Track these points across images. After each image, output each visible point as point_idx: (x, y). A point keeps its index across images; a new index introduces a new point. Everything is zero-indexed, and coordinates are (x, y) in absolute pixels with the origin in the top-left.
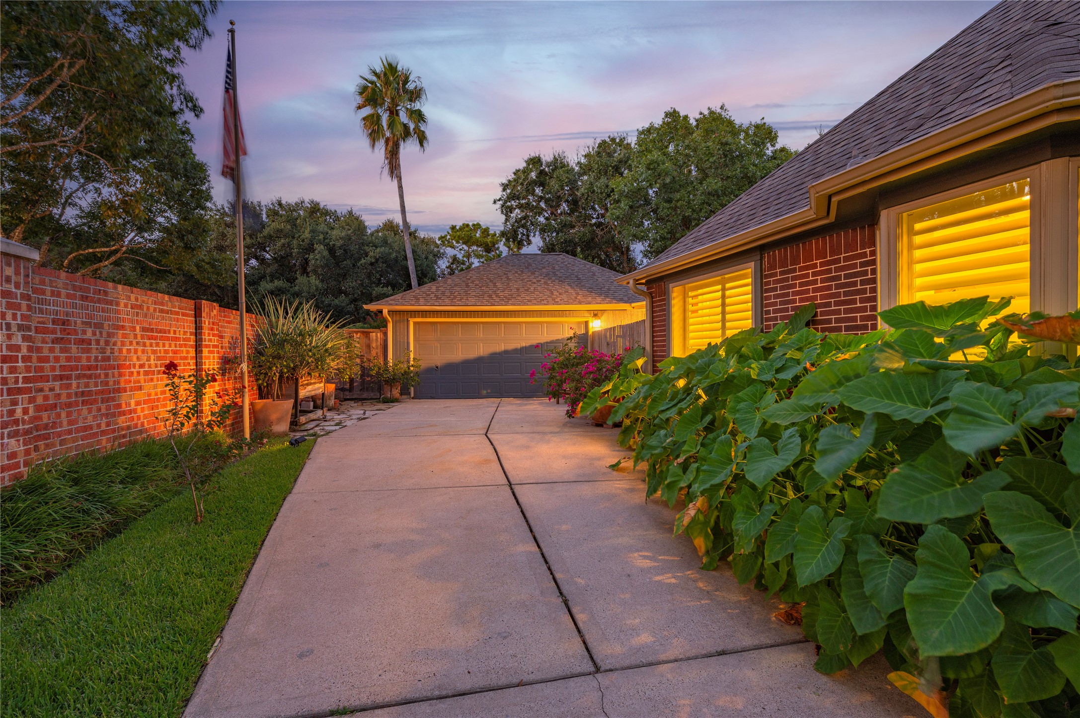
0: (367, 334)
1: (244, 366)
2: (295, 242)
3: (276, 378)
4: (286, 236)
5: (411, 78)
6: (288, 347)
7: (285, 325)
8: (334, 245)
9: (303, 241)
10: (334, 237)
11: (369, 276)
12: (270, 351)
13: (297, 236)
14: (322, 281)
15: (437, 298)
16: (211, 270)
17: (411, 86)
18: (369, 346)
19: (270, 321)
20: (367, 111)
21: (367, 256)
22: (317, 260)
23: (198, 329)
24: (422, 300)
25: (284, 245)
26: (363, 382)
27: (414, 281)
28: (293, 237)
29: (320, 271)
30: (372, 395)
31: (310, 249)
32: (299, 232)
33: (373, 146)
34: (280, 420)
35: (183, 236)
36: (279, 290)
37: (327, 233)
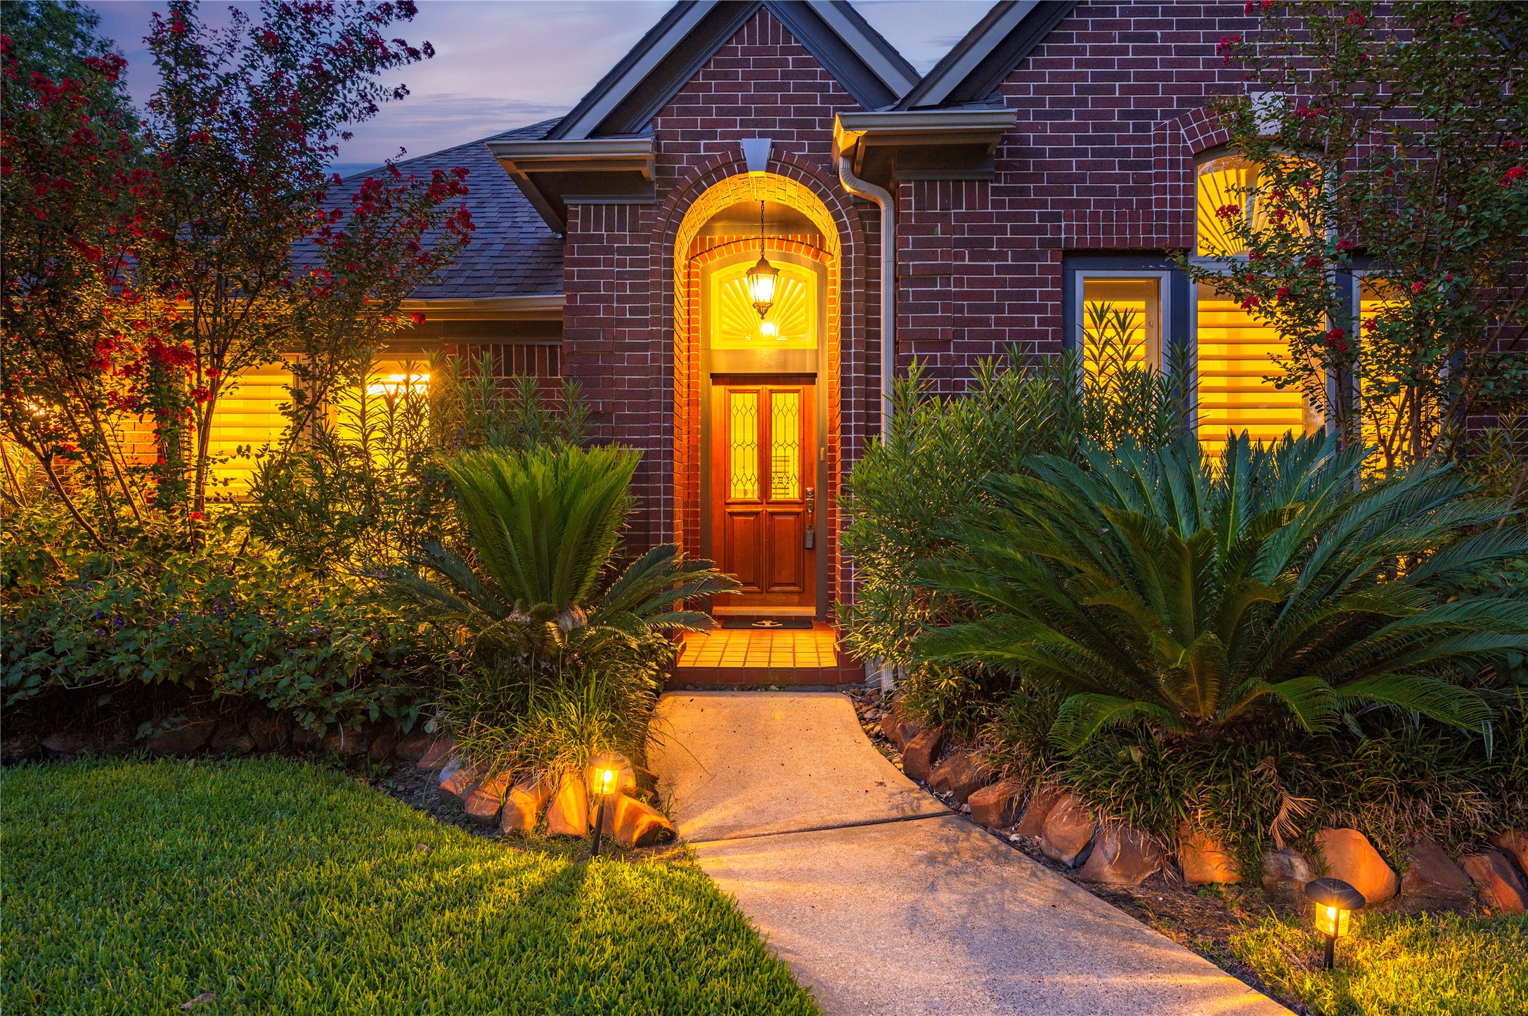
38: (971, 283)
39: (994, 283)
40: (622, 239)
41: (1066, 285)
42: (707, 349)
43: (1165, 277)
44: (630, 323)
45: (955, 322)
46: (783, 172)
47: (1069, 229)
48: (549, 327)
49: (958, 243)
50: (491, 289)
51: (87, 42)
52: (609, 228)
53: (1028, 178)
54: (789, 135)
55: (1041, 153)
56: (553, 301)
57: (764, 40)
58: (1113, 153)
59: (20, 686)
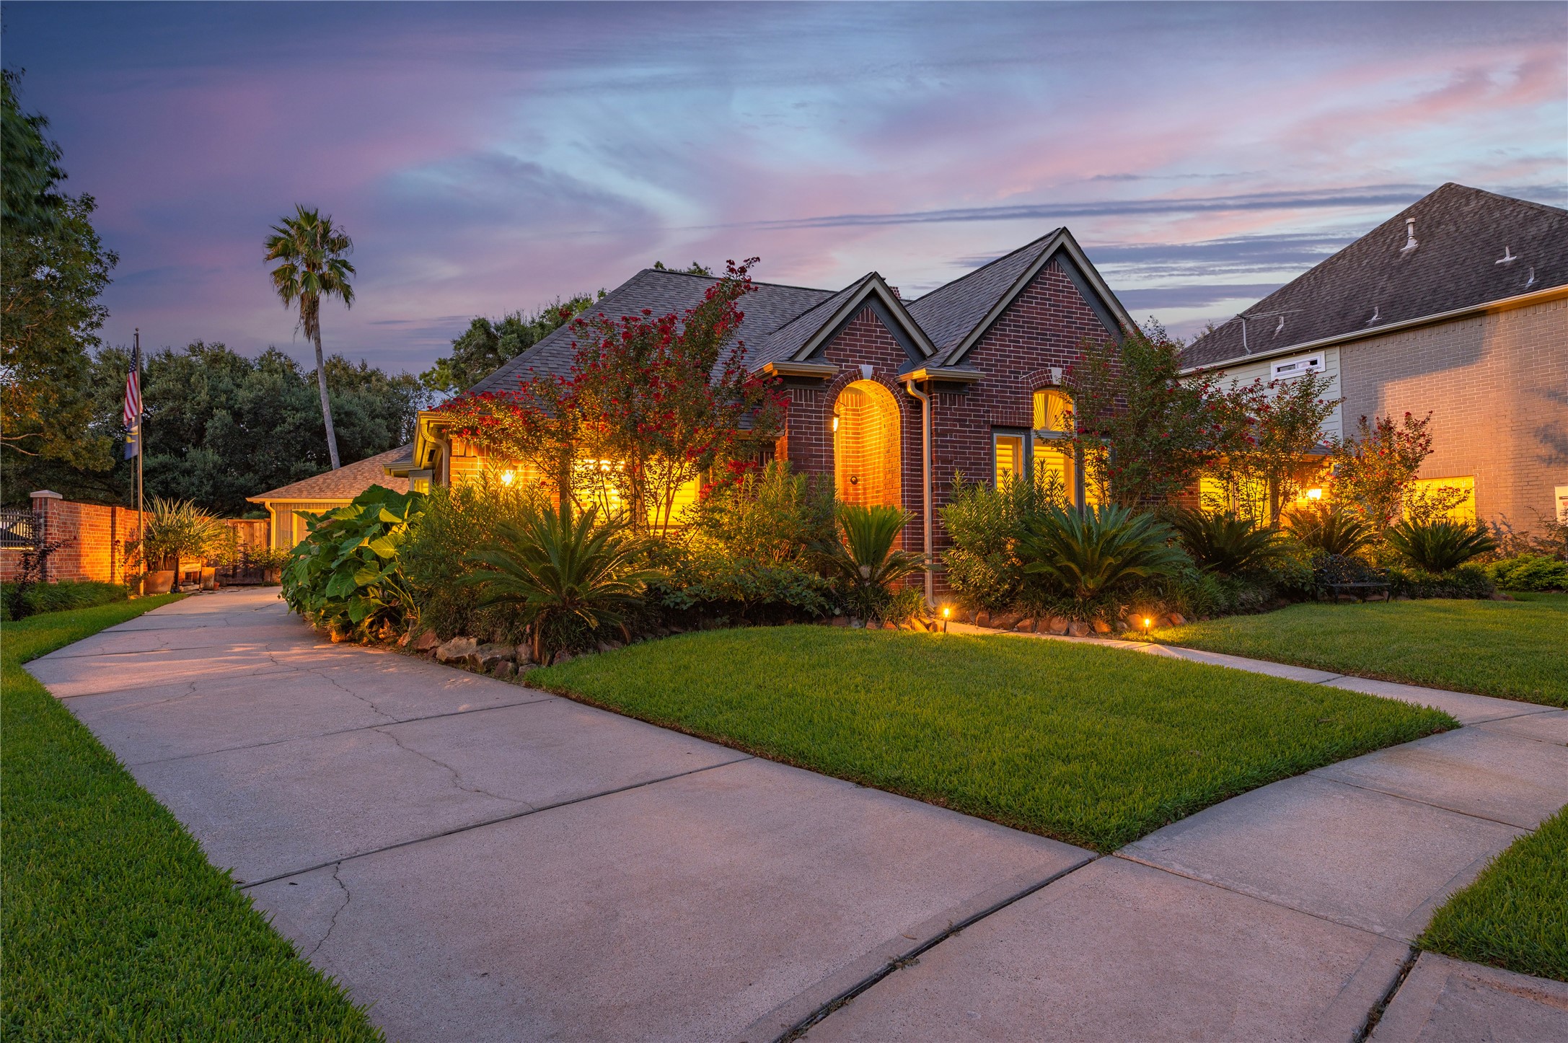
0: (251, 524)
1: (141, 547)
2: (188, 405)
3: (162, 556)
4: (175, 398)
5: (332, 227)
6: (170, 535)
7: (169, 519)
8: (240, 408)
9: (199, 404)
10: (240, 399)
11: (287, 446)
12: (158, 538)
13: (190, 397)
14: (223, 455)
15: (321, 490)
16: (87, 456)
17: (333, 235)
18: (252, 535)
19: (158, 516)
20: (279, 263)
21: (284, 423)
22: (216, 428)
23: (113, 524)
24: (305, 493)
25: (172, 409)
26: (246, 569)
27: (335, 460)
28: (185, 399)
29: (220, 441)
30: (255, 581)
31: (208, 413)
32: (194, 392)
33: (287, 302)
34: (163, 584)
35: (65, 428)
36: (164, 467)
37: (232, 392)
38: (960, 437)
39: (968, 437)
40: (811, 406)
41: (991, 438)
43: (1023, 437)
45: (955, 453)
46: (877, 381)
47: (993, 417)
49: (955, 420)
52: (806, 401)
53: (979, 395)
54: (878, 364)
55: (983, 385)
57: (868, 321)
58: (1007, 387)
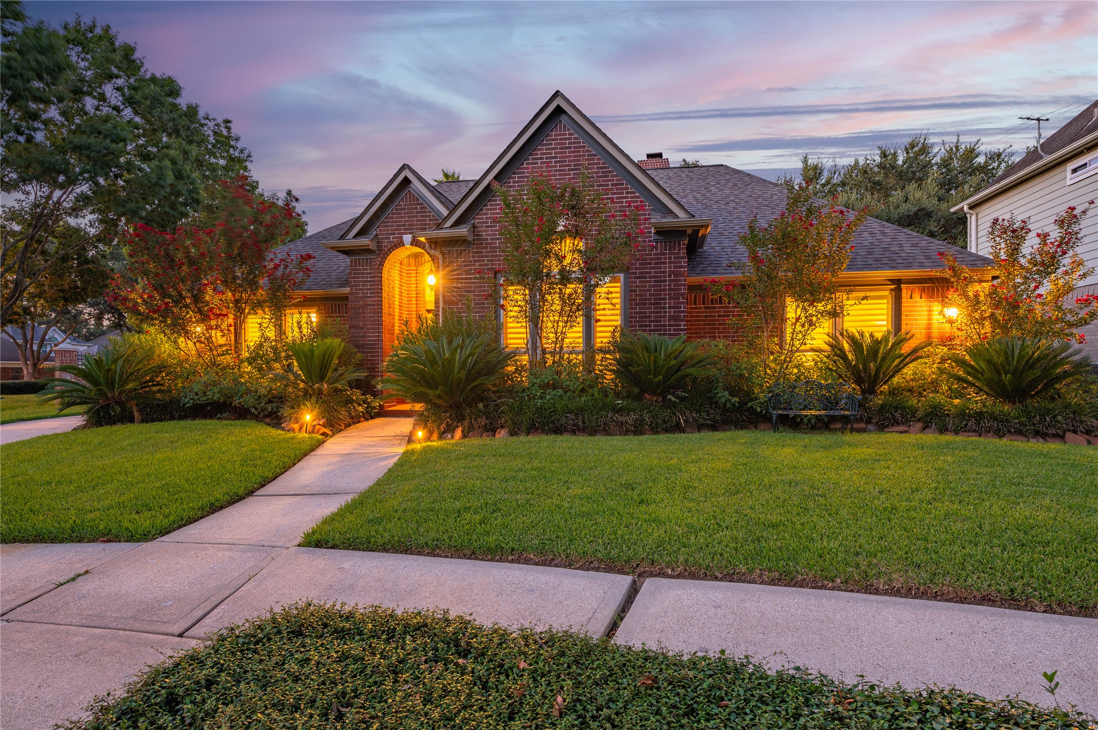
38: (466, 283)
39: (473, 283)
40: (367, 269)
41: (495, 282)
42: (424, 300)
44: (370, 297)
45: (461, 296)
46: (416, 246)
47: (496, 265)
48: (345, 298)
49: (461, 270)
50: (331, 286)
51: (235, 148)
52: (363, 266)
53: (483, 248)
56: (346, 290)
57: (410, 201)
59: (188, 402)
